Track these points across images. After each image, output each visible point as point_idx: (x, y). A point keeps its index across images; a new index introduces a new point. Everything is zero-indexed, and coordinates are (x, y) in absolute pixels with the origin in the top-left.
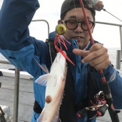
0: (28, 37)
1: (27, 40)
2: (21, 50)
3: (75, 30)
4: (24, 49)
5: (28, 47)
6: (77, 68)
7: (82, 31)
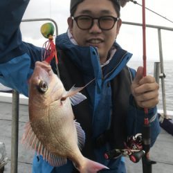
0: (19, 43)
1: (18, 47)
2: (10, 62)
3: (91, 31)
4: (14, 61)
5: (20, 58)
6: (96, 87)
7: (100, 31)
